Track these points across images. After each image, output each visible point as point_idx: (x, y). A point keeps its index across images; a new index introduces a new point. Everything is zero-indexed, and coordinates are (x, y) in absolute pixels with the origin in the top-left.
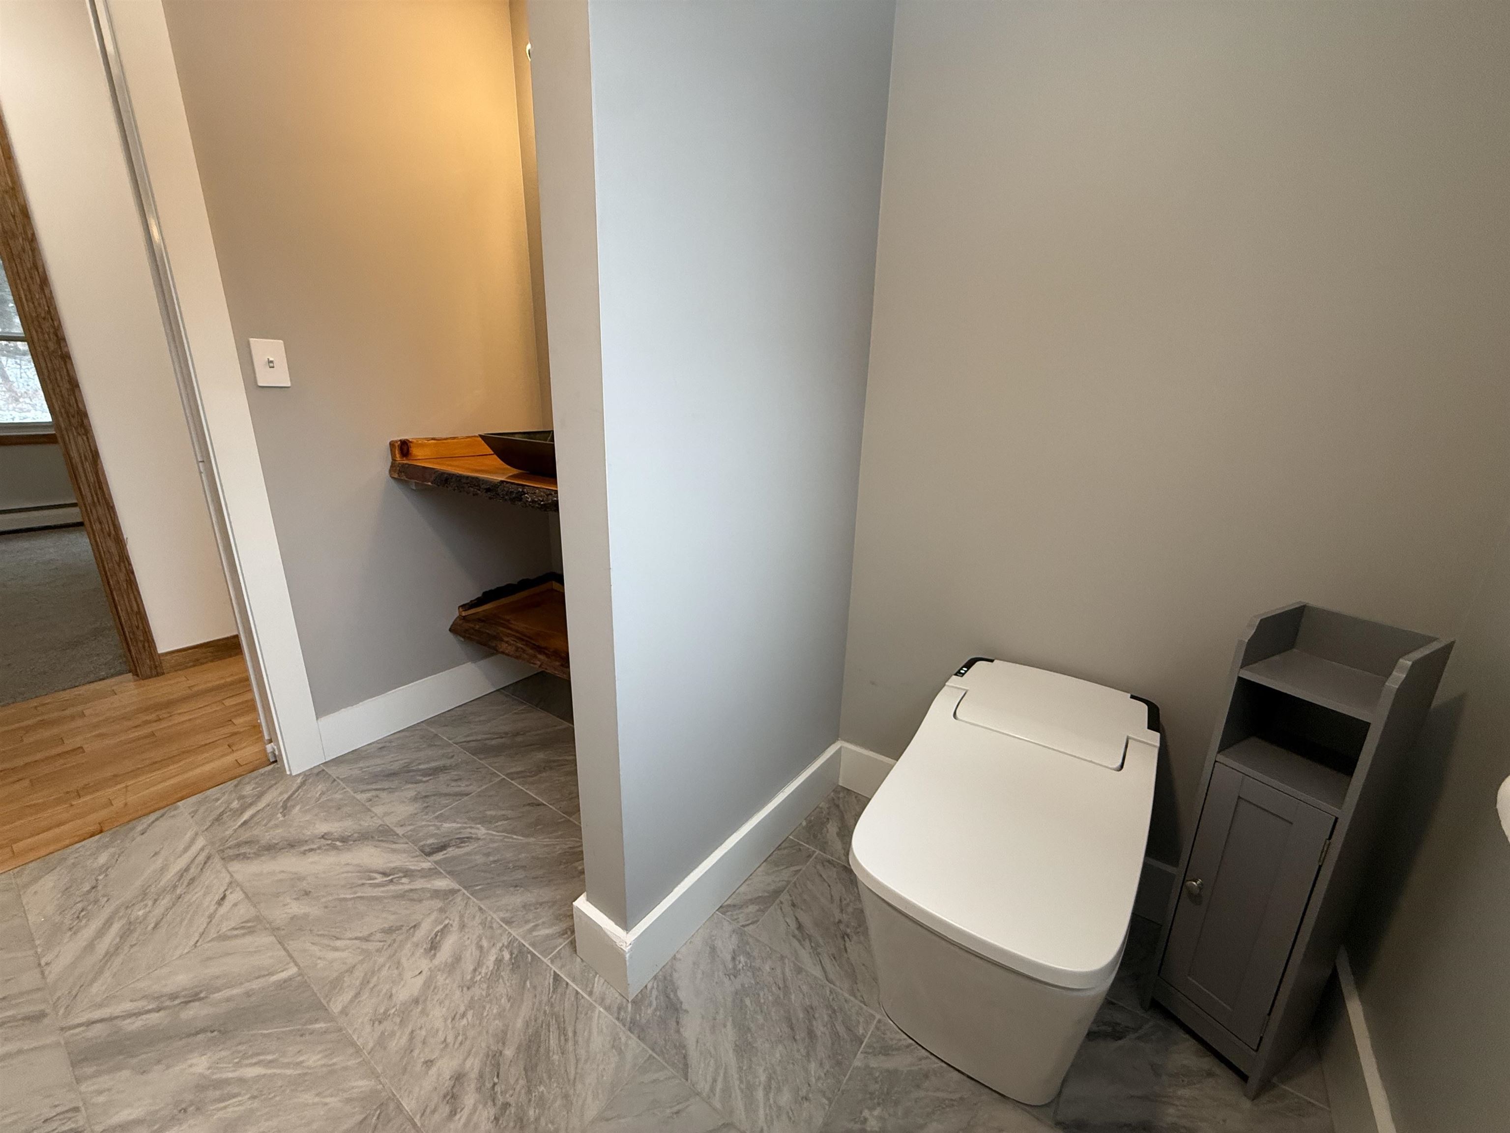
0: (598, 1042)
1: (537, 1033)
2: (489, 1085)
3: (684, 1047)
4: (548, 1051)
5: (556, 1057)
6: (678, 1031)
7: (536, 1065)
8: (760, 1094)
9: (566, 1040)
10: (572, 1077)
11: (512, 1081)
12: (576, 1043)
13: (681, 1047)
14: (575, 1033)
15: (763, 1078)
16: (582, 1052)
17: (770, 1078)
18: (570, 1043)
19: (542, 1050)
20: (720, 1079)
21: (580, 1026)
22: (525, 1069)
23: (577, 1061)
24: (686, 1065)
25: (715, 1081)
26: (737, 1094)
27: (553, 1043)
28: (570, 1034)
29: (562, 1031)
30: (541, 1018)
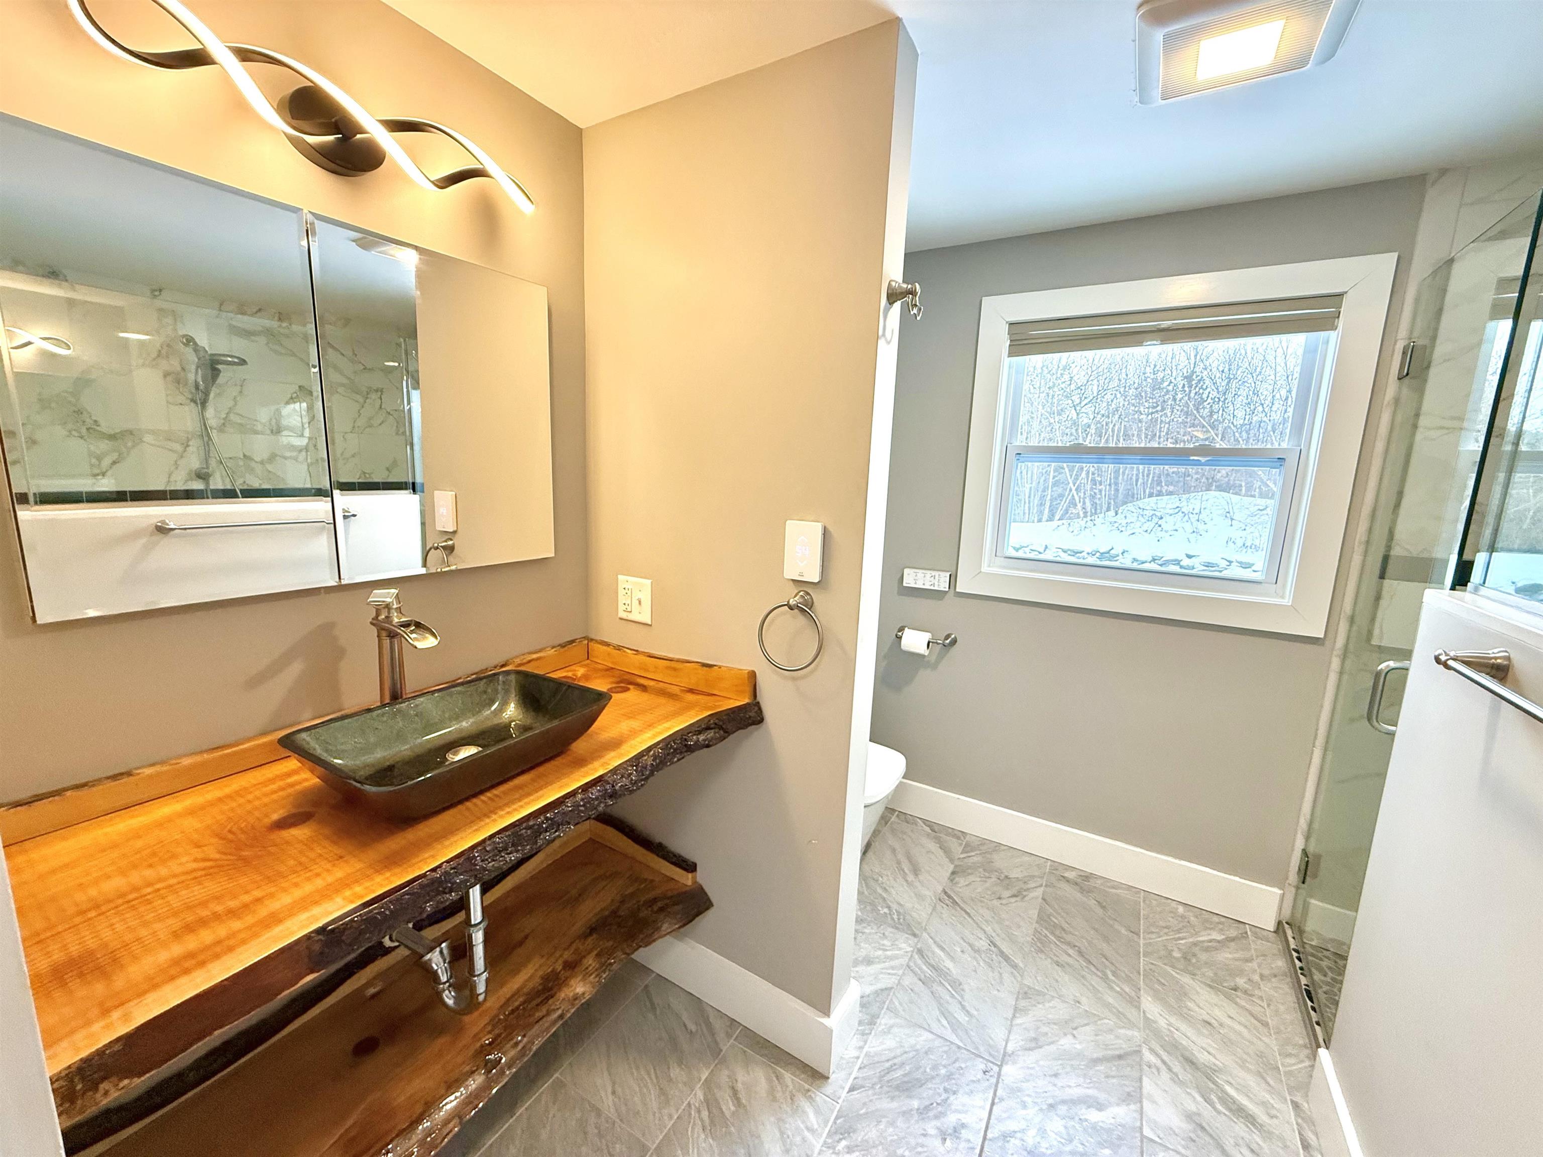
0: (890, 1042)
1: (897, 1088)
2: (940, 1109)
3: (877, 991)
4: (905, 1075)
5: (908, 1068)
6: (868, 996)
7: (917, 1079)
8: (889, 953)
9: (895, 1064)
10: (914, 1053)
11: (931, 1092)
12: (895, 1058)
13: (877, 993)
14: (888, 1060)
15: (880, 952)
16: (899, 1052)
17: (880, 949)
18: (896, 1061)
19: (906, 1079)
20: (889, 971)
21: (884, 1058)
22: (921, 1086)
23: (906, 1052)
24: (886, 989)
25: (889, 974)
26: (893, 963)
27: (899, 1073)
28: (890, 1063)
29: (889, 1070)
30: (885, 1089)
